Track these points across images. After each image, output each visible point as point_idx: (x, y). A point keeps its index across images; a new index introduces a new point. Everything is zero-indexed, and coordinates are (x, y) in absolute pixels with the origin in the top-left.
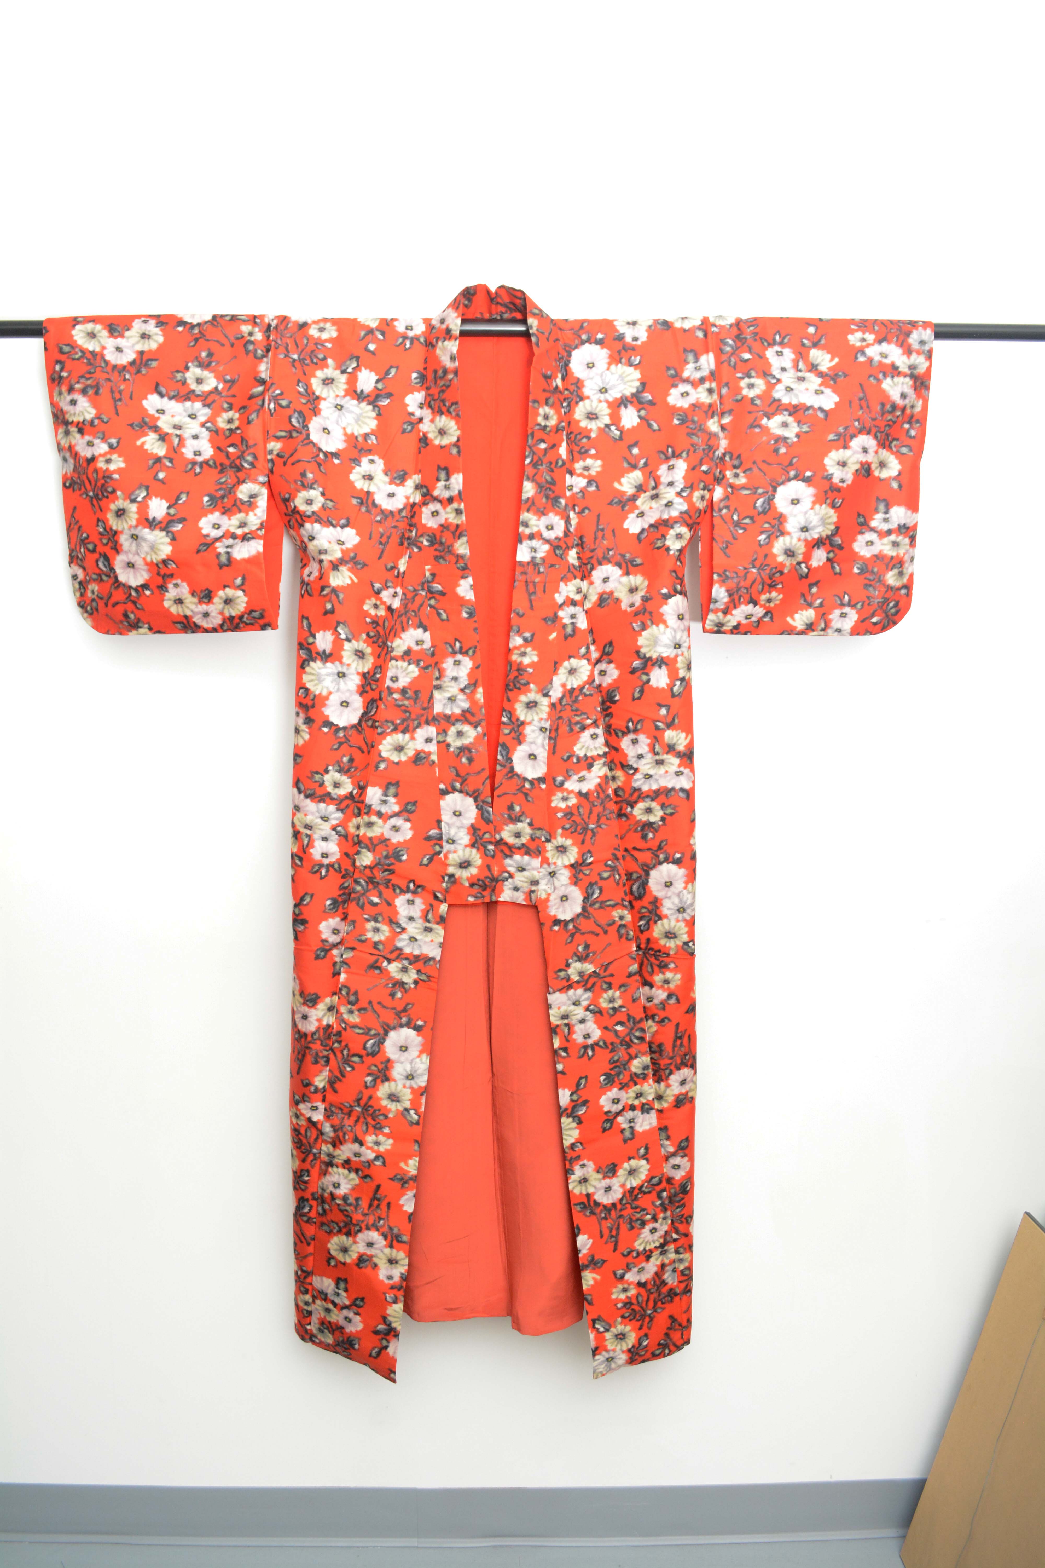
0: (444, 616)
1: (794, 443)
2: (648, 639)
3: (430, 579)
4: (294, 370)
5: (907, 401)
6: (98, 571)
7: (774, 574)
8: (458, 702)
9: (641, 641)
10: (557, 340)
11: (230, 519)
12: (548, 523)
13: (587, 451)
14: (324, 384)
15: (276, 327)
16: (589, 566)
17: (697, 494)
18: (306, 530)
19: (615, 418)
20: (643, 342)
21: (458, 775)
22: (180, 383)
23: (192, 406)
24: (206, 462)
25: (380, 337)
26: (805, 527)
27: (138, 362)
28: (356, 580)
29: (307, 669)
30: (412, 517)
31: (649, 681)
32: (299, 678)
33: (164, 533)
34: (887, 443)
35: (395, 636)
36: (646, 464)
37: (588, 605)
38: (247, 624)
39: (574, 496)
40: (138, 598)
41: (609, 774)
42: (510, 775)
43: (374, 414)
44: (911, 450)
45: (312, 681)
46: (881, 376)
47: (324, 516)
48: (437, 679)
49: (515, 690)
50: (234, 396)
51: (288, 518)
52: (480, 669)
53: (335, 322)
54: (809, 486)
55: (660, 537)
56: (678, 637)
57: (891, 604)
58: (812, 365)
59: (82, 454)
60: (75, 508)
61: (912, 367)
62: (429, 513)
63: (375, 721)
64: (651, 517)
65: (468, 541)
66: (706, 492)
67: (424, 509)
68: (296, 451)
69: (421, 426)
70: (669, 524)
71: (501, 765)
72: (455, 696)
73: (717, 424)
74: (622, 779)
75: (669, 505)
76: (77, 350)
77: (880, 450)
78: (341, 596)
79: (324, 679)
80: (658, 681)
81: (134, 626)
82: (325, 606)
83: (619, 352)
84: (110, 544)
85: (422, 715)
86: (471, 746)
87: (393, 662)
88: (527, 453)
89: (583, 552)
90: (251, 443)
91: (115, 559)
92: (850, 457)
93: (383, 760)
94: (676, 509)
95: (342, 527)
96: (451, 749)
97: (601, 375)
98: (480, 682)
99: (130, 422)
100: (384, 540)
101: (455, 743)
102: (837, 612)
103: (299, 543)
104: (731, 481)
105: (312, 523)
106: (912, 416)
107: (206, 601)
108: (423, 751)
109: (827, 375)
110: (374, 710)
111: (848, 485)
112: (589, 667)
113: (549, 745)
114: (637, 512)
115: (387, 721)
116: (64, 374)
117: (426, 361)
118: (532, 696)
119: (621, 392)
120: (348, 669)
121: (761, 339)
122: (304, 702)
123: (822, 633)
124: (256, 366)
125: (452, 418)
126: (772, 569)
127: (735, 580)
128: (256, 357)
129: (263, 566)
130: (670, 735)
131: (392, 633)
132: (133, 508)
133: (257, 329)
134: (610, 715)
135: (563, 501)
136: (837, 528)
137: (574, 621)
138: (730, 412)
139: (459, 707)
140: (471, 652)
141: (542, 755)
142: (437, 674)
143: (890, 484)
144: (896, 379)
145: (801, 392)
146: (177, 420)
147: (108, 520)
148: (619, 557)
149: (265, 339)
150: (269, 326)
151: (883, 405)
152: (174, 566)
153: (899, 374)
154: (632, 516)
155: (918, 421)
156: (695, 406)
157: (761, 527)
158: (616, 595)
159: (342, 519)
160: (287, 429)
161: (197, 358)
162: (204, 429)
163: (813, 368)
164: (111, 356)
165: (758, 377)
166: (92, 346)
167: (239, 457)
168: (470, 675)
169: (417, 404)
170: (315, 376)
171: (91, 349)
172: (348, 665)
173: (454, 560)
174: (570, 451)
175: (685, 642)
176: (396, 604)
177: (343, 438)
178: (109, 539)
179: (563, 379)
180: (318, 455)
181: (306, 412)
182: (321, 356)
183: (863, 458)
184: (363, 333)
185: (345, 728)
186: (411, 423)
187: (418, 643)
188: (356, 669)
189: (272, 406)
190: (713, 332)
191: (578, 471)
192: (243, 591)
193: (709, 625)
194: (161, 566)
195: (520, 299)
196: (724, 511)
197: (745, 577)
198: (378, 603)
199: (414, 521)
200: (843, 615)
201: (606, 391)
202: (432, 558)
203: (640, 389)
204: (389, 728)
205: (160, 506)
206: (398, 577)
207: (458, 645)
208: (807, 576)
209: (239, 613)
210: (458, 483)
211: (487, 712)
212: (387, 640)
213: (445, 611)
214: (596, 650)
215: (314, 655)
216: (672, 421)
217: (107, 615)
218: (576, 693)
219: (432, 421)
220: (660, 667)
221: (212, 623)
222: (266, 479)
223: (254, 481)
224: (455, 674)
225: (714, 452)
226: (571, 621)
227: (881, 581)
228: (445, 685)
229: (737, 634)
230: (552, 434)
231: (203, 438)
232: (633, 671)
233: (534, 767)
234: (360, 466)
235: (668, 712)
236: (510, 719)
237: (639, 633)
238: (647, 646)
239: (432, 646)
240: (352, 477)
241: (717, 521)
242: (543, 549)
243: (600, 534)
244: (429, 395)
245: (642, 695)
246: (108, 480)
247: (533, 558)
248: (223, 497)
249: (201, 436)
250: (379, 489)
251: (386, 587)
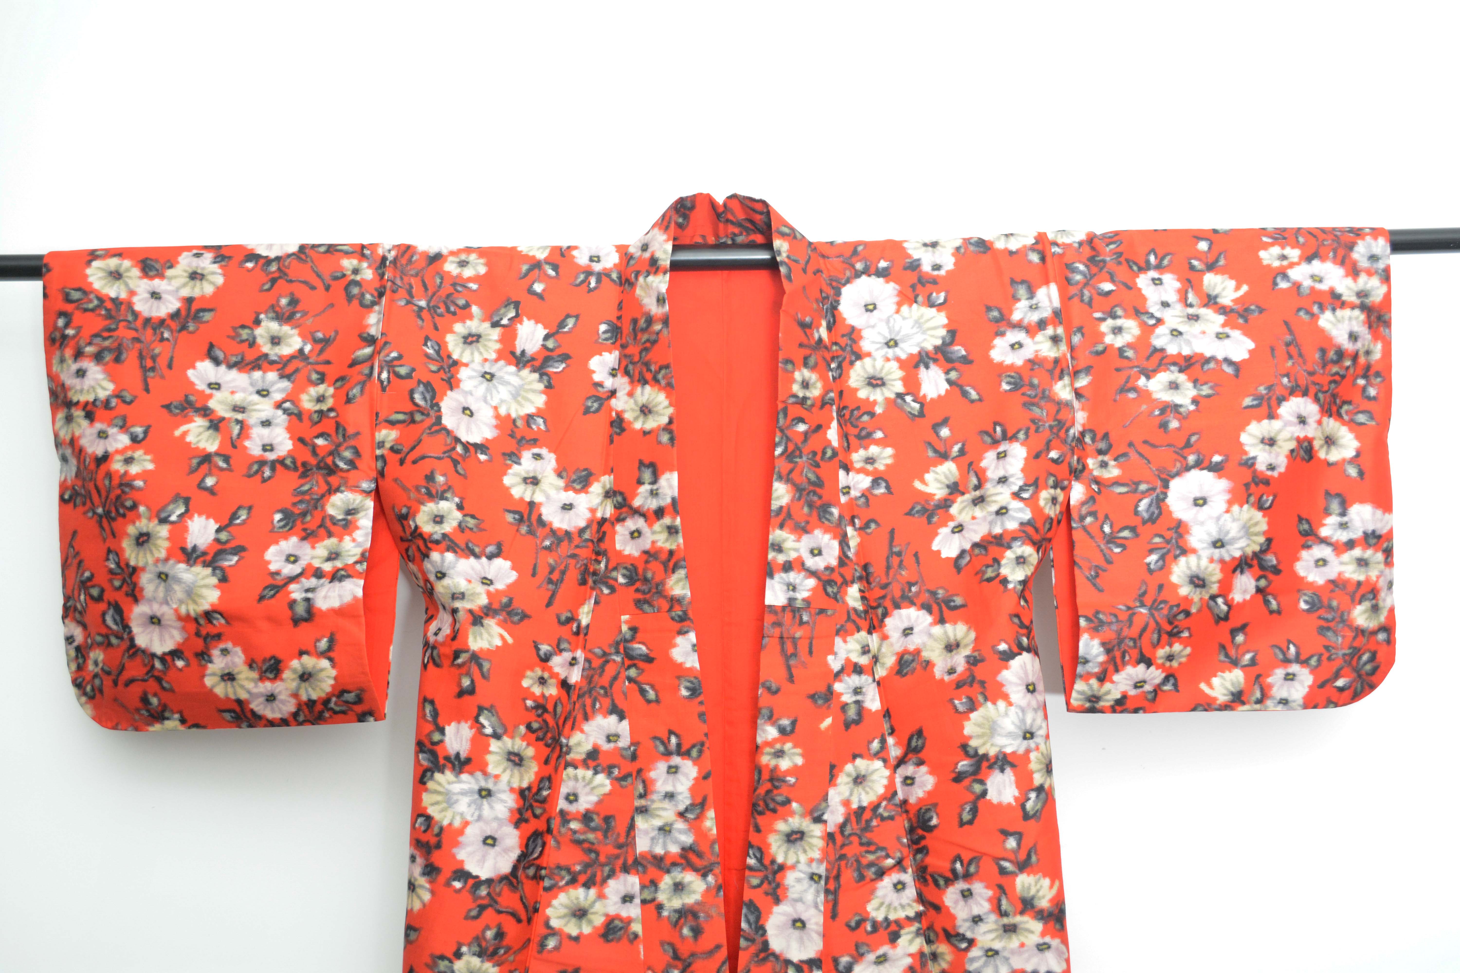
0: (651, 695)
1: (1190, 412)
2: (979, 725)
3: (628, 636)
4: (420, 322)
5: (1359, 345)
6: (104, 631)
7: (1175, 616)
8: (675, 834)
9: (969, 728)
10: (818, 271)
11: (313, 547)
12: (813, 545)
13: (869, 435)
14: (465, 343)
15: (395, 261)
16: (880, 611)
17: (1045, 495)
18: (433, 563)
19: (912, 384)
20: (948, 272)
21: (676, 956)
22: (247, 344)
23: (263, 378)
24: (281, 461)
25: (552, 273)
26: (1219, 540)
27: (183, 313)
28: (510, 640)
29: (430, 785)
30: (600, 540)
31: (985, 793)
32: (417, 799)
33: (209, 570)
34: (1334, 409)
35: (573, 728)
36: (962, 452)
37: (881, 672)
38: (336, 712)
39: (852, 501)
40: (164, 673)
41: (927, 949)
42: (762, 955)
43: (541, 386)
44: (1372, 418)
45: (437, 803)
46: (1316, 309)
47: (461, 540)
48: (641, 796)
49: (768, 813)
50: (328, 362)
51: (405, 545)
52: (710, 780)
53: (482, 252)
54: (1220, 477)
55: (990, 562)
56: (1029, 721)
57: (1365, 657)
58: (1209, 296)
59: (90, 450)
60: (75, 533)
61: (1362, 294)
62: (627, 533)
63: (539, 868)
64: (975, 531)
65: (687, 577)
66: (1059, 491)
67: (618, 528)
68: (419, 442)
69: (613, 402)
70: (1005, 542)
71: (747, 939)
72: (671, 825)
73: (1068, 389)
74: (949, 957)
75: (1002, 512)
76: (92, 296)
77: (1325, 420)
78: (486, 666)
79: (457, 801)
80: (1000, 793)
81: (158, 716)
82: (459, 684)
83: (913, 287)
84: (125, 588)
85: (617, 857)
86: (697, 908)
87: (570, 770)
88: (777, 439)
89: (870, 589)
90: (351, 431)
91: (131, 611)
92: (1280, 431)
93: (553, 932)
94: (1014, 518)
95: (490, 557)
96: (665, 913)
97: (888, 321)
98: (710, 800)
99: (167, 402)
100: (555, 576)
101: (672, 903)
102: (1280, 673)
103: (422, 583)
104: (1096, 473)
105: (442, 552)
106: (1368, 367)
107: (271, 676)
108: (618, 917)
109: (1232, 310)
110: (539, 849)
111: (1280, 474)
112: (887, 773)
113: (826, 901)
114: (952, 524)
115: (559, 867)
116: (70, 332)
117: (620, 307)
118: (796, 822)
119: (918, 344)
120: (495, 783)
121: (1127, 261)
122: (424, 838)
123: (1258, 706)
124: (363, 317)
125: (661, 389)
126: (1171, 607)
127: (1114, 627)
128: (362, 305)
129: (363, 620)
130: (1024, 882)
131: (569, 724)
132: (164, 531)
133: (365, 265)
134: (923, 850)
135: (835, 511)
136: (1269, 541)
137: (859, 698)
138: (1088, 370)
139: (676, 841)
140: (694, 753)
141: (813, 920)
142: (640, 789)
143: (1345, 471)
144: (1339, 313)
145: (1195, 336)
146: (238, 398)
147: (123, 550)
148: (927, 595)
149: (378, 278)
150: (384, 259)
151: (1323, 351)
152: (223, 621)
153: (1343, 305)
154: (944, 531)
155: (1378, 374)
156: (1033, 363)
157: (1149, 543)
158: (925, 654)
159: (490, 545)
160: (407, 411)
161: (273, 307)
162: (280, 412)
163: (1210, 301)
164: (143, 306)
165: (1127, 317)
166: (113, 291)
167: (331, 453)
168: (693, 790)
169: (607, 370)
170: (452, 332)
171: (113, 294)
172: (497, 777)
173: (666, 606)
174: (844, 436)
175: (1040, 728)
176: (575, 676)
177: (494, 422)
178: (124, 581)
179: (829, 328)
180: (454, 448)
181: (437, 384)
182: (461, 302)
183: (1301, 432)
184: (525, 268)
185: (489, 882)
186: (598, 399)
187: (609, 739)
188: (509, 782)
189: (384, 375)
190: (1054, 254)
191: (858, 465)
192: (330, 659)
193: (1076, 699)
194: (202, 621)
195: (761, 213)
196: (1089, 520)
197: (1130, 622)
198: (546, 675)
199: (603, 546)
200: (1290, 677)
201: (896, 344)
202: (632, 605)
203: (948, 340)
204: (562, 878)
205: (205, 528)
206: (577, 633)
207: (674, 740)
208: (1226, 618)
209: (323, 695)
210: (671, 487)
211: (724, 849)
212: (559, 735)
213: (653, 687)
214: (896, 744)
215: (442, 761)
216: (1000, 385)
217: (115, 700)
218: (867, 815)
219: (630, 394)
220: (1002, 770)
221: (280, 710)
222: (373, 486)
223: (355, 488)
224: (669, 788)
225: (1067, 430)
226: (854, 698)
227: (1345, 621)
228: (654, 806)
229: (1122, 712)
230: (814, 410)
231: (277, 425)
232: (959, 778)
233: (801, 941)
234: (519, 464)
235: (1019, 844)
236: (760, 860)
237: (965, 715)
238: (979, 736)
239: (632, 744)
240: (507, 481)
241: (1077, 535)
242: (806, 586)
243: (895, 561)
244: (626, 356)
245: (974, 816)
246: (127, 490)
247: (791, 600)
248: (304, 514)
249: (275, 421)
250: (548, 497)
251: (559, 650)
